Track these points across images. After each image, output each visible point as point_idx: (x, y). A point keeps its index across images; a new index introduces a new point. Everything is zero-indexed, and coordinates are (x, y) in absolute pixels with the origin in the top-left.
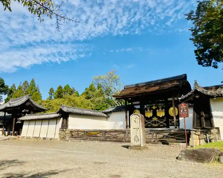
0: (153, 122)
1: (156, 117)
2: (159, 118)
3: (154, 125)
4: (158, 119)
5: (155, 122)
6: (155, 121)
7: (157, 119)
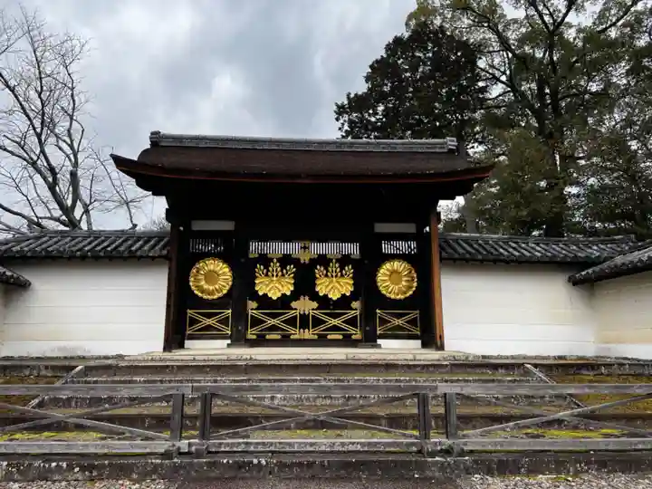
0: (292, 322)
1: (312, 299)
2: (324, 302)
3: (296, 334)
4: (317, 309)
5: (304, 321)
6: (304, 318)
7: (315, 305)
